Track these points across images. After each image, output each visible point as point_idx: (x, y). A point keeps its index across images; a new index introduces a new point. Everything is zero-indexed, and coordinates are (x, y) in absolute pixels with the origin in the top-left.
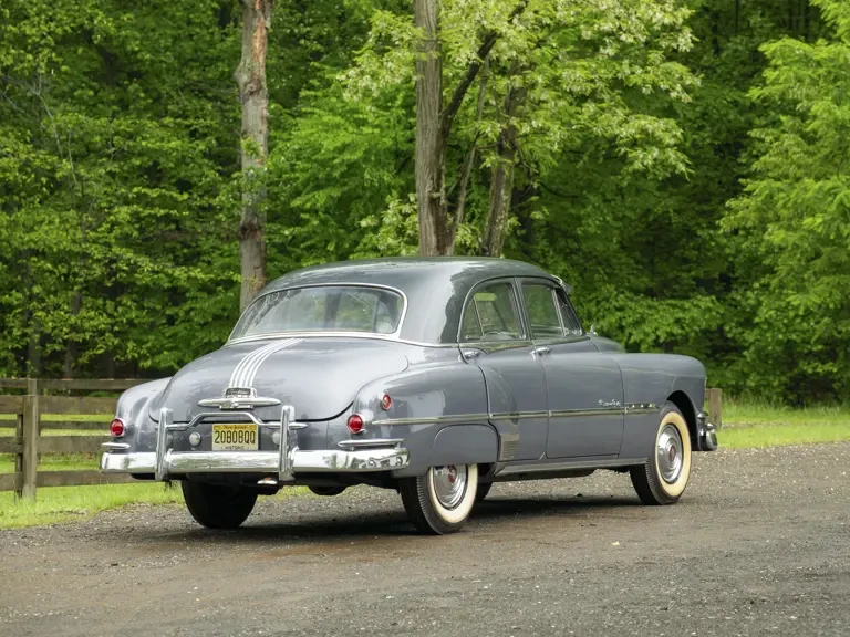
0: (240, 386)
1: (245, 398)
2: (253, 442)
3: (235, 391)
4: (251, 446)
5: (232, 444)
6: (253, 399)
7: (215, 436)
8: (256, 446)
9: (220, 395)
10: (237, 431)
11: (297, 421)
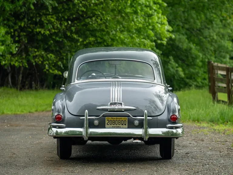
0: (116, 102)
1: (120, 107)
2: (126, 125)
3: (115, 104)
4: (124, 126)
5: (115, 125)
6: (124, 107)
7: (107, 122)
8: (127, 126)
9: (107, 105)
10: (118, 120)
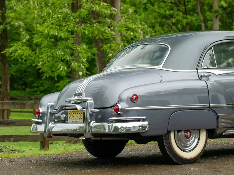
0: (79, 92)
1: (80, 98)
4: (81, 120)
5: (74, 120)
6: (83, 98)
7: (69, 116)
10: (77, 113)
11: (95, 108)
